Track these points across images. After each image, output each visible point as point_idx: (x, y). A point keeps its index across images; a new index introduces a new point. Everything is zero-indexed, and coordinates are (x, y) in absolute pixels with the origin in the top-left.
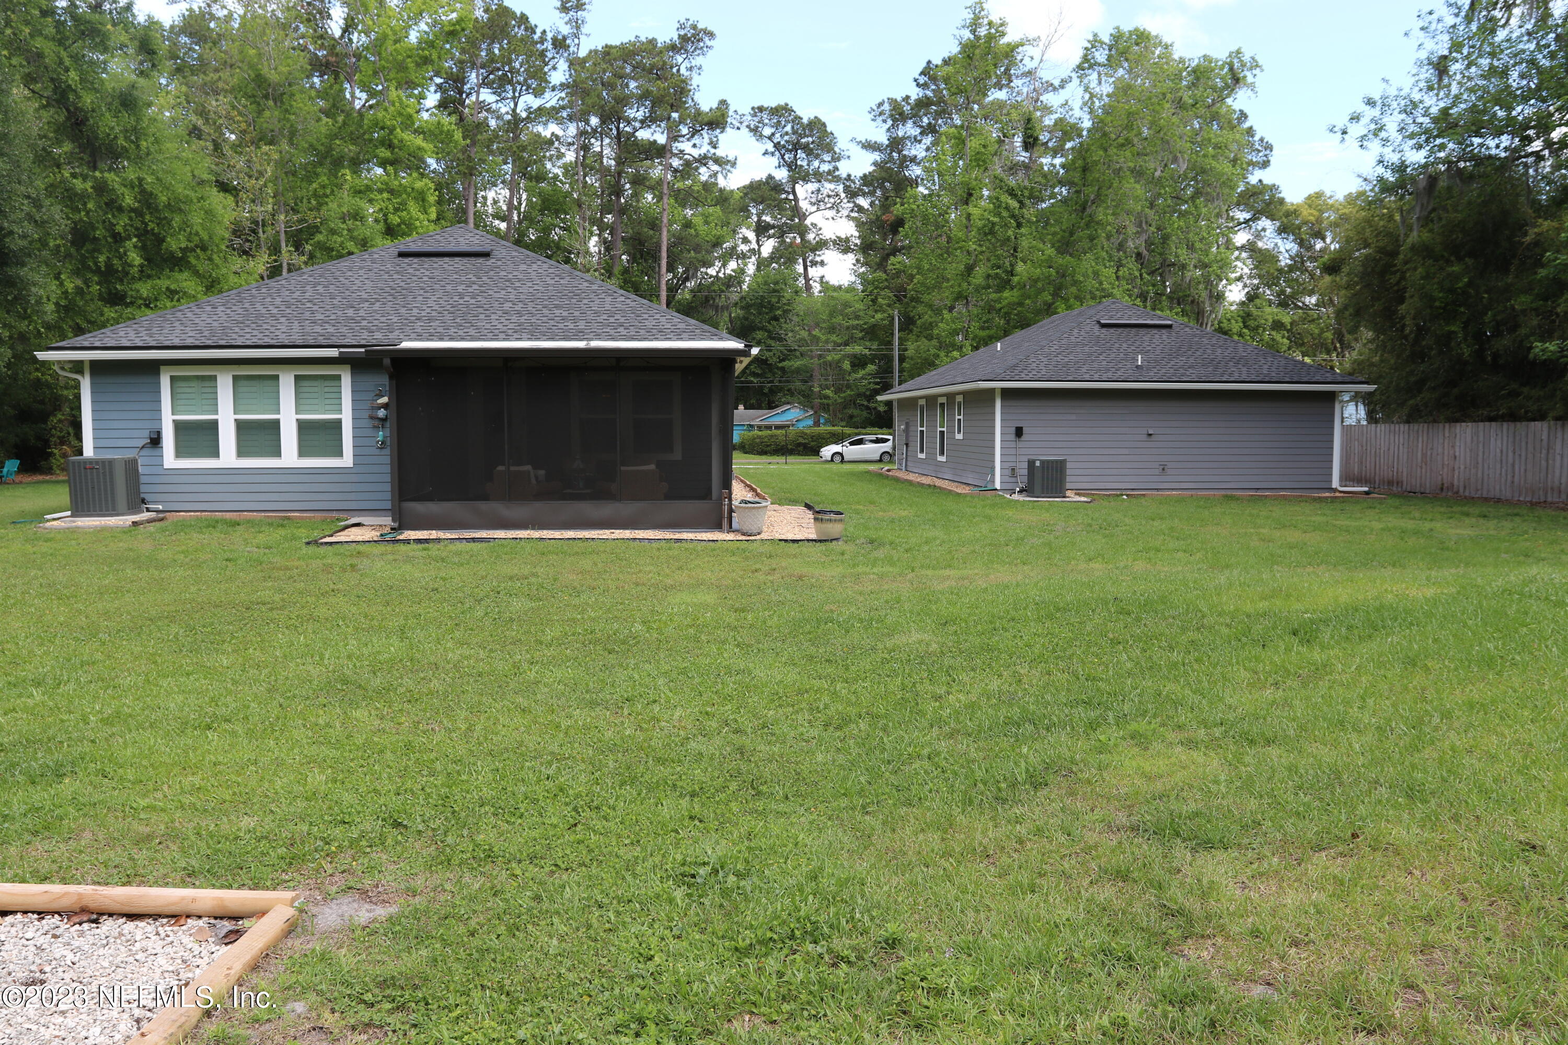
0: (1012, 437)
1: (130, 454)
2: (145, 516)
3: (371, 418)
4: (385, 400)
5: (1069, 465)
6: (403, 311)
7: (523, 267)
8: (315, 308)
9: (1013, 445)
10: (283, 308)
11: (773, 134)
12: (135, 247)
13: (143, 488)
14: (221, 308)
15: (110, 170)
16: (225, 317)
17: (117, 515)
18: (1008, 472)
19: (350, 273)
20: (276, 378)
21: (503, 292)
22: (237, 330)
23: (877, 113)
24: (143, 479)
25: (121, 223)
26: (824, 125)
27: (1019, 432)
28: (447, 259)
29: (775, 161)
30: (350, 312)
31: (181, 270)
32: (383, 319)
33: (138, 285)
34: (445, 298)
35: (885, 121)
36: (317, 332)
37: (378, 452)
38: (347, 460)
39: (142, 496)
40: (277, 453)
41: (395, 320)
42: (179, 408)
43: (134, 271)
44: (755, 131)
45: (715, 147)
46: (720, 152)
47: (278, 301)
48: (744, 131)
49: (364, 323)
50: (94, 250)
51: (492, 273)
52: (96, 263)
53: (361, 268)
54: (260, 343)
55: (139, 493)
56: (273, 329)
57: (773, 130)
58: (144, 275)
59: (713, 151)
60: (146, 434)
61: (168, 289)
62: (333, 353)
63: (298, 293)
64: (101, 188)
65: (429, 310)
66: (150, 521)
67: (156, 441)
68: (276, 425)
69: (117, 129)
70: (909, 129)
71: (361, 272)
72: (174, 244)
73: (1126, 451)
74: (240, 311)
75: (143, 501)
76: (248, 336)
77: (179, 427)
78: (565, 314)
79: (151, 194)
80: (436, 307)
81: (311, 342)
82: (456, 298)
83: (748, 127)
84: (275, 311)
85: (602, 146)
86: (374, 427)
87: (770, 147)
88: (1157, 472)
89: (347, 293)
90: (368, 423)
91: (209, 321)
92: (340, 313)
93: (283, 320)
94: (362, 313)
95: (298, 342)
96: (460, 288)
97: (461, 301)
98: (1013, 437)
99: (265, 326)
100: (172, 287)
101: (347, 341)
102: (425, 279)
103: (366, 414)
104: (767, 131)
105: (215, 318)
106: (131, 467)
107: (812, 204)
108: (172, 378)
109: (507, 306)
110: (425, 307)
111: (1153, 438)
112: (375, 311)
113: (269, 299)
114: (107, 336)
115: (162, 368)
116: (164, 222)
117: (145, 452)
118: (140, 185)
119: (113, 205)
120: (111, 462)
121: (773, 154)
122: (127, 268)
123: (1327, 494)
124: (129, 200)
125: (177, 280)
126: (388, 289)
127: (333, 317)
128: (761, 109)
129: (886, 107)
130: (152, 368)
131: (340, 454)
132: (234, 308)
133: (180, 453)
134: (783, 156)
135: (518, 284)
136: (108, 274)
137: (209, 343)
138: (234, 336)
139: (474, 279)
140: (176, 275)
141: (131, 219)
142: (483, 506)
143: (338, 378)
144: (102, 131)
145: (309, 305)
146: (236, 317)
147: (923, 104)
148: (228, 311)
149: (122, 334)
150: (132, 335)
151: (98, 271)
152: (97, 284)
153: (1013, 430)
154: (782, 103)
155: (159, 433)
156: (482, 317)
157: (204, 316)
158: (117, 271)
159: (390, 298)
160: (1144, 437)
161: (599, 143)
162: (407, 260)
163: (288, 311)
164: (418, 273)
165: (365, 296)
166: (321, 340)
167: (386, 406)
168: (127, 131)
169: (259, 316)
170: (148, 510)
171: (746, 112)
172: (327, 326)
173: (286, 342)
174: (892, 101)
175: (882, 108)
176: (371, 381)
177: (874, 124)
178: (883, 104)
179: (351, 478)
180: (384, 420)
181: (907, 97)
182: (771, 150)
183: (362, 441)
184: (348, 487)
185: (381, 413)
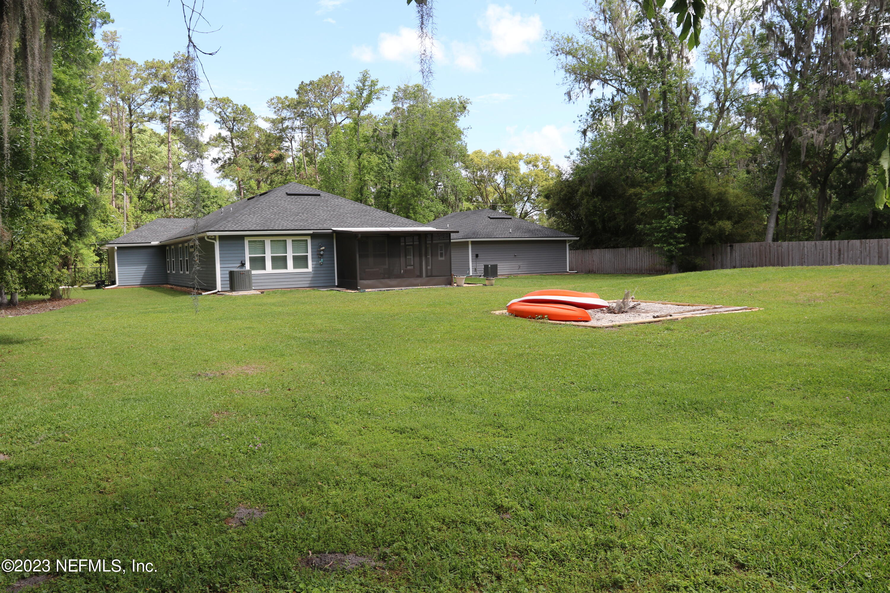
0: (475, 257)
3: (318, 255)
4: (323, 248)
5: (497, 267)
9: (475, 260)
11: (221, 112)
16: (258, 219)
17: (250, 290)
18: (475, 270)
20: (286, 241)
22: (269, 224)
23: (270, 103)
26: (249, 109)
29: (220, 126)
35: (275, 108)
36: (298, 225)
38: (310, 269)
40: (286, 267)
42: (251, 252)
44: (211, 110)
57: (221, 110)
60: (240, 262)
62: (311, 232)
63: (271, 210)
67: (243, 264)
68: (285, 257)
73: (508, 261)
74: (260, 217)
86: (319, 258)
87: (218, 118)
88: (518, 268)
89: (289, 210)
90: (317, 257)
103: (317, 253)
104: (218, 110)
108: (249, 241)
111: (516, 257)
114: (225, 226)
115: (245, 238)
117: (240, 268)
120: (249, 271)
121: (220, 122)
123: (566, 274)
127: (296, 219)
128: (215, 99)
129: (275, 100)
130: (242, 237)
131: (307, 267)
134: (225, 124)
143: (307, 241)
146: (262, 219)
147: (298, 102)
148: (256, 217)
149: (229, 225)
150: (234, 226)
154: (225, 96)
155: (245, 261)
160: (514, 256)
162: (292, 197)
165: (296, 211)
167: (323, 250)
174: (279, 98)
175: (273, 101)
176: (318, 241)
177: (269, 109)
178: (273, 99)
179: (311, 276)
180: (322, 255)
181: (287, 97)
182: (219, 120)
183: (315, 263)
184: (310, 279)
185: (322, 253)
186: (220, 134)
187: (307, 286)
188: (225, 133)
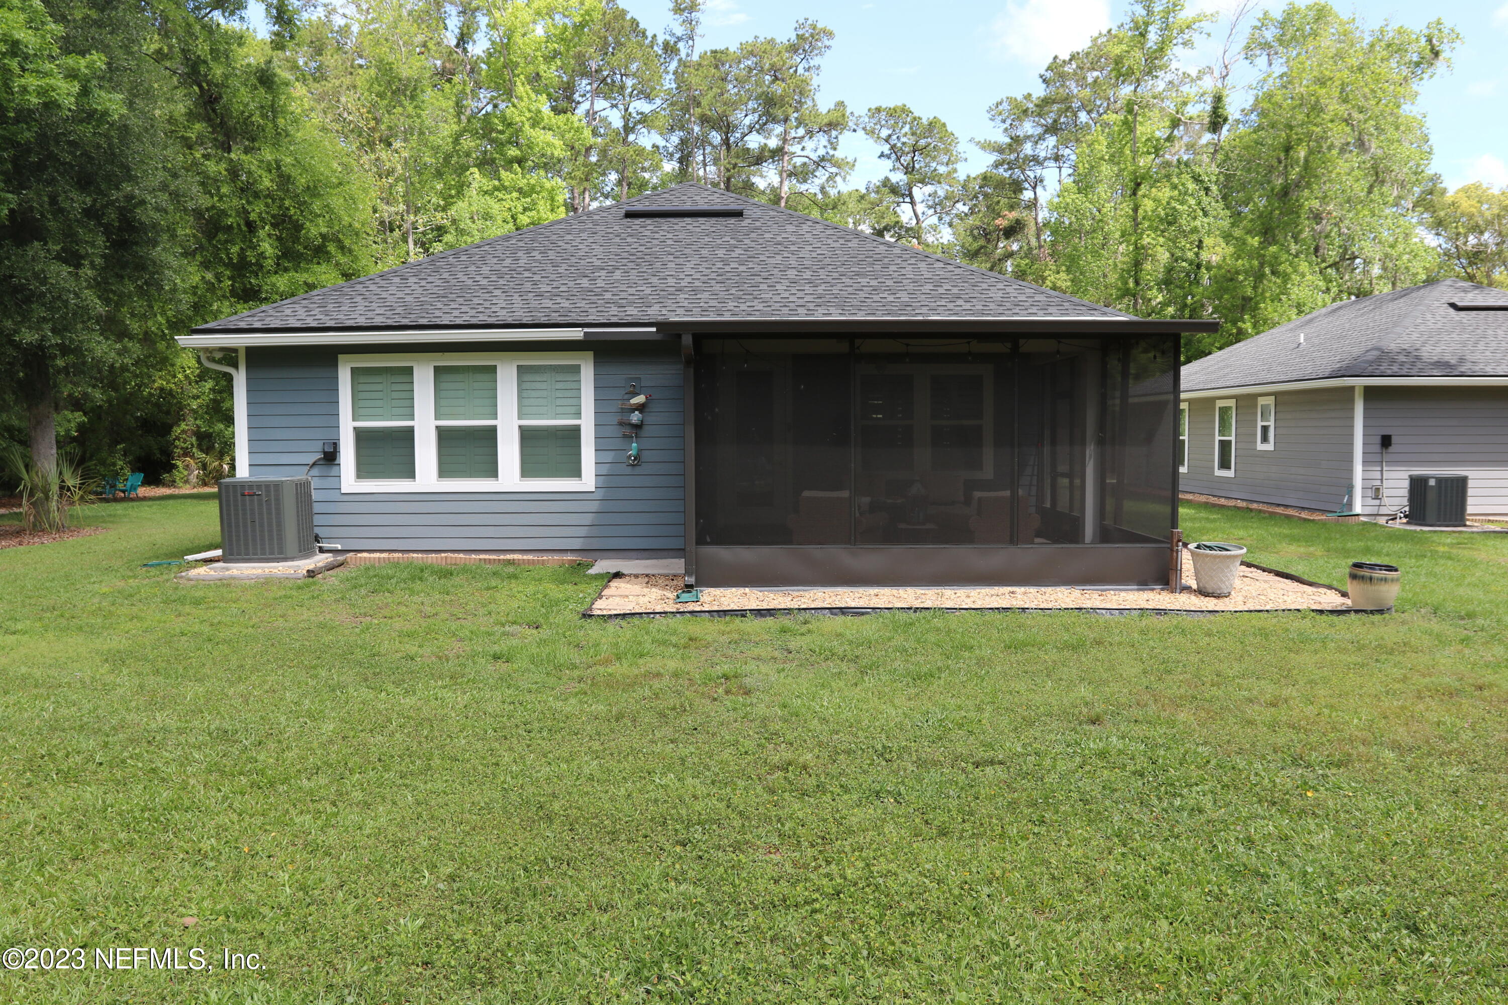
0: (1377, 448)
1: (300, 475)
2: (321, 560)
3: (621, 424)
4: (640, 399)
6: (654, 280)
7: (790, 228)
8: (536, 278)
9: (1378, 458)
10: (494, 278)
11: (890, 136)
12: (269, 235)
13: (317, 520)
14: (412, 280)
15: (247, 151)
16: (420, 290)
17: (285, 559)
18: (1370, 493)
19: (569, 237)
20: (493, 370)
21: (779, 257)
22: (439, 305)
23: (995, 112)
24: (317, 508)
25: (257, 209)
26: (944, 125)
27: (1386, 442)
28: (688, 220)
29: (888, 164)
30: (585, 282)
31: (319, 263)
32: (631, 291)
33: (274, 279)
34: (705, 265)
35: (1004, 121)
36: (544, 309)
37: (629, 470)
38: (588, 481)
39: (317, 530)
40: (492, 472)
41: (648, 291)
42: (362, 412)
43: (269, 263)
44: (870, 132)
45: (835, 149)
46: (839, 154)
47: (485, 270)
48: (860, 133)
49: (608, 296)
50: (227, 241)
51: (753, 235)
52: (228, 255)
53: (581, 231)
54: (474, 321)
55: (312, 526)
56: (487, 304)
57: (890, 132)
58: (279, 269)
59: (831, 152)
60: (319, 446)
61: (305, 283)
62: (577, 334)
63: (509, 261)
64: (234, 172)
65: (689, 279)
66: (330, 567)
67: (330, 457)
68: (491, 433)
69: (252, 106)
70: (1028, 127)
71: (584, 235)
72: (315, 230)
74: (439, 283)
75: (317, 539)
76: (456, 313)
77: (361, 436)
78: (874, 283)
79: (289, 177)
80: (698, 276)
81: (543, 320)
82: (720, 265)
83: (864, 129)
84: (484, 282)
85: (704, 155)
86: (625, 436)
87: (886, 149)
89: (573, 260)
90: (617, 431)
91: (400, 294)
92: (571, 284)
93: (497, 292)
94: (600, 283)
95: (525, 321)
96: (721, 253)
97: (727, 268)
98: (1379, 447)
99: (476, 301)
100: (310, 281)
101: (591, 319)
102: (670, 242)
103: (615, 419)
104: (885, 133)
105: (408, 291)
106: (303, 491)
107: (930, 207)
108: (354, 371)
109: (792, 273)
110: (682, 276)
112: (617, 281)
113: (473, 268)
114: (268, 315)
115: (340, 356)
116: (302, 205)
117: (315, 471)
118: (279, 167)
119: (249, 191)
120: (277, 486)
121: (888, 157)
122: (262, 261)
124: (267, 182)
125: (314, 273)
126: (625, 255)
127: (563, 288)
128: (878, 110)
129: (1005, 106)
130: (327, 357)
131: (577, 473)
132: (430, 279)
133: (363, 472)
134: (898, 159)
135: (793, 248)
136: (241, 267)
137: (405, 322)
138: (438, 313)
139: (732, 242)
140: (316, 268)
141: (267, 205)
142: (817, 552)
143: (576, 369)
144: (236, 108)
145: (527, 274)
146: (435, 290)
147: (1046, 102)
148: (423, 283)
149: (288, 312)
150: (302, 313)
151: (230, 265)
152: (229, 278)
153: (1378, 440)
154: (900, 104)
155: (336, 445)
156: (763, 287)
157: (393, 290)
158: (251, 264)
159: (631, 265)
161: (701, 152)
162: (638, 221)
163: (502, 282)
164: (657, 236)
165: (598, 263)
166: (556, 318)
167: (641, 408)
168: (262, 107)
169: (464, 288)
170: (322, 550)
171: (863, 114)
172: (559, 300)
173: (510, 320)
174: (1012, 100)
175: (1001, 108)
176: (622, 373)
177: (992, 124)
178: (1001, 103)
179: (594, 506)
180: (638, 427)
181: (1030, 95)
182: (887, 152)
183: (609, 457)
184: (588, 519)
185: (635, 417)
186: (887, 179)
187: (577, 544)
188: (898, 177)
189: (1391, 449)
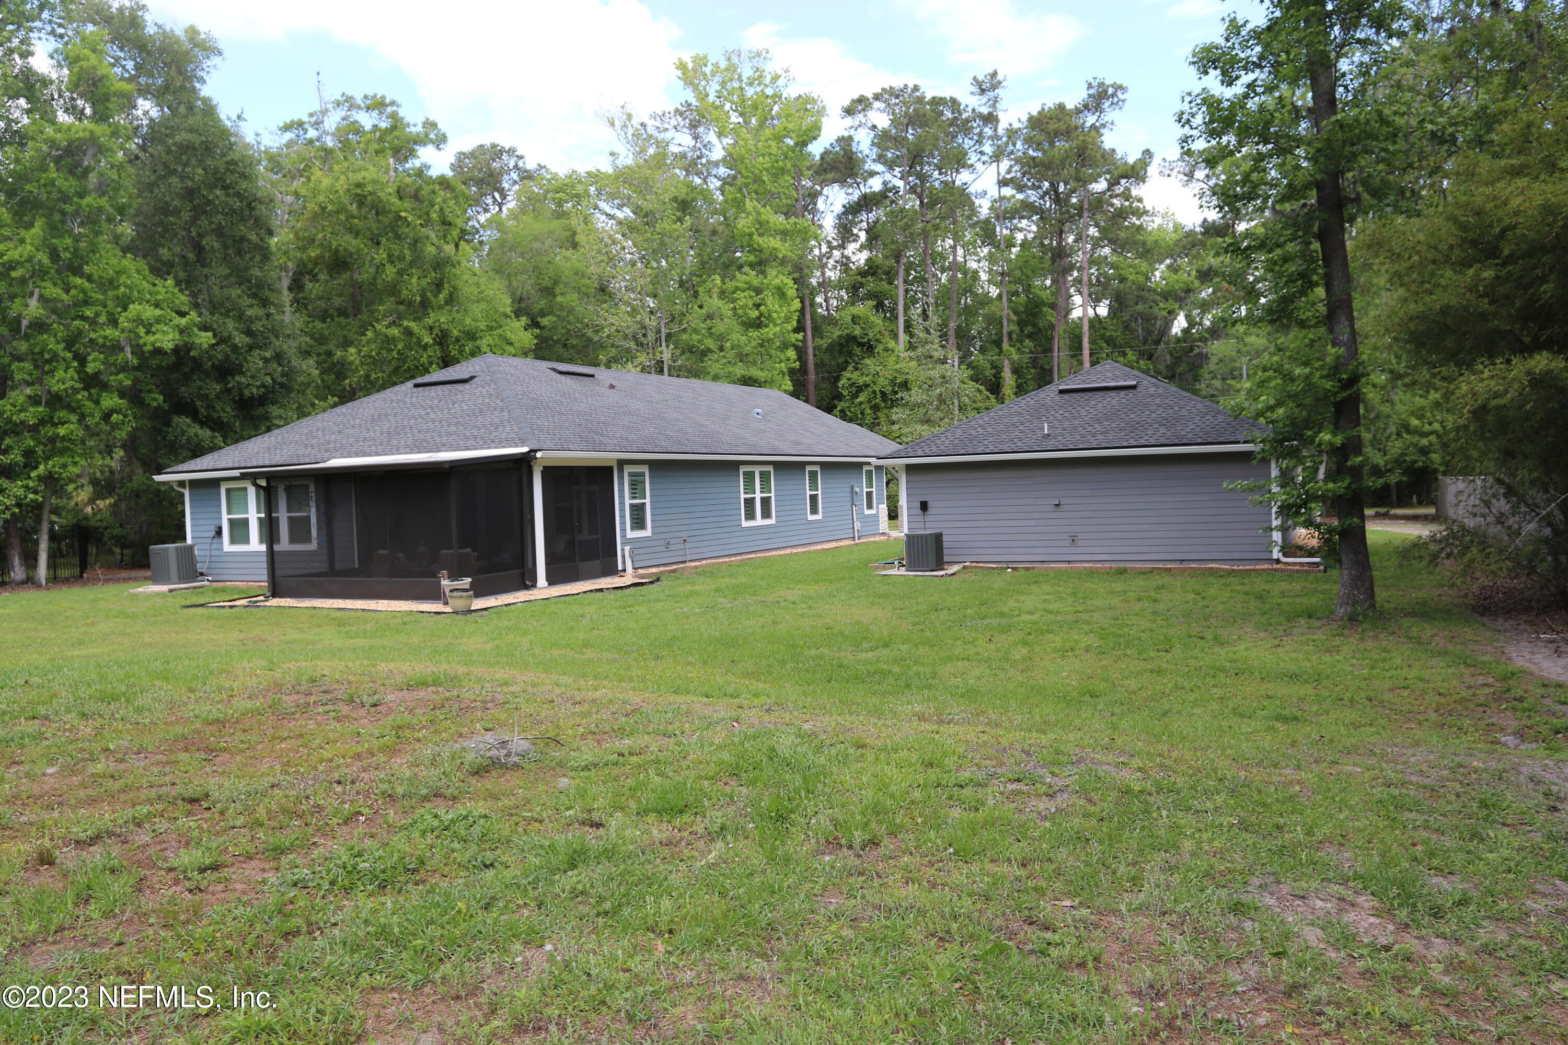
5: (945, 538)
6: (364, 433)
17: (171, 584)
27: (924, 506)
28: (440, 387)
30: (334, 436)
34: (399, 421)
47: (308, 430)
55: (195, 569)
60: (215, 528)
73: (1032, 523)
77: (231, 522)
88: (1067, 543)
91: (256, 448)
98: (920, 512)
102: (408, 405)
106: (183, 551)
108: (227, 489)
111: (1062, 508)
117: (212, 541)
120: (167, 549)
123: (1266, 566)
126: (376, 416)
130: (217, 483)
131: (310, 541)
133: (231, 541)
137: (236, 466)
145: (320, 432)
146: (272, 444)
150: (208, 461)
153: (919, 504)
155: (220, 528)
160: (1053, 508)
162: (416, 390)
164: (409, 400)
169: (284, 442)
183: (323, 533)
189: (931, 511)
